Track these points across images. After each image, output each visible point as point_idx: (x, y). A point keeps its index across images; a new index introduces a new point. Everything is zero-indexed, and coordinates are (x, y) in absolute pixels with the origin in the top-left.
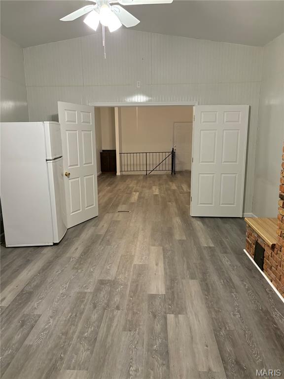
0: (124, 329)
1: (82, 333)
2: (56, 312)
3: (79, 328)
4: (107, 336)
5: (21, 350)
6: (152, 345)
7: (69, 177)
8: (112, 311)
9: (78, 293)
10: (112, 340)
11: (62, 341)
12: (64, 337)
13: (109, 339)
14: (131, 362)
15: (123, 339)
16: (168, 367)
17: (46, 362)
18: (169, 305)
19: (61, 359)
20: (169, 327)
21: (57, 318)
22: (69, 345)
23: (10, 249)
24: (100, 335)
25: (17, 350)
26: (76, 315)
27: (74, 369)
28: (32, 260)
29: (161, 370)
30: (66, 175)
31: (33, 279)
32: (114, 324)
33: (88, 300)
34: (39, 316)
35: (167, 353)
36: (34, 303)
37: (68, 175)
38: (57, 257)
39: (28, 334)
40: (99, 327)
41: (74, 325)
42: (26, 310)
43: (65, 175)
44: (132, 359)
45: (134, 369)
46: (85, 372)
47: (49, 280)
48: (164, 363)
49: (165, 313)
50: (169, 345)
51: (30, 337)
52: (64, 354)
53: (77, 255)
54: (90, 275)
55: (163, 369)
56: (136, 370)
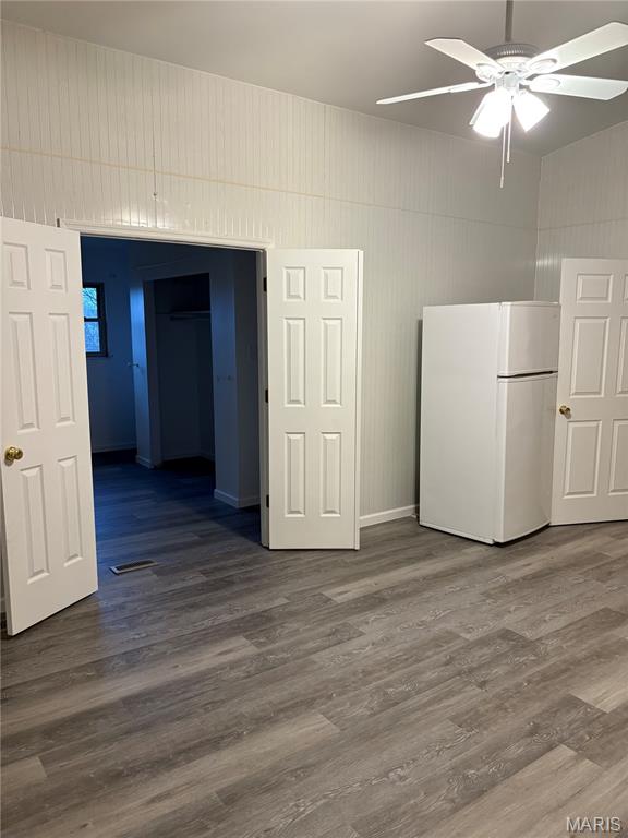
0: (453, 719)
1: (388, 685)
2: (387, 640)
3: (392, 677)
4: (415, 710)
5: (300, 661)
6: (470, 767)
7: (569, 417)
8: (469, 683)
9: (447, 632)
10: (418, 720)
11: (353, 679)
12: (361, 676)
13: (413, 717)
14: (408, 763)
15: (434, 729)
16: (455, 810)
17: (310, 691)
18: (590, 734)
19: (330, 697)
20: (537, 763)
21: (379, 649)
22: (356, 689)
23: (422, 530)
24: (409, 702)
25: (298, 658)
26: (406, 659)
27: (329, 719)
28: (436, 557)
29: (436, 804)
30: (562, 412)
31: (407, 583)
32: (446, 703)
33: (449, 648)
34: (361, 634)
35: (481, 793)
36: (371, 616)
37: (565, 412)
38: (479, 565)
39: (324, 648)
40: (418, 692)
41: (390, 669)
42: (353, 620)
43: (558, 411)
44: (414, 760)
45: (402, 774)
46: (338, 731)
47: (427, 595)
48: (457, 801)
49: (562, 741)
50: (499, 787)
51: (322, 653)
52: (339, 695)
53: (517, 575)
54: (499, 616)
55: (444, 806)
56: (402, 778)
